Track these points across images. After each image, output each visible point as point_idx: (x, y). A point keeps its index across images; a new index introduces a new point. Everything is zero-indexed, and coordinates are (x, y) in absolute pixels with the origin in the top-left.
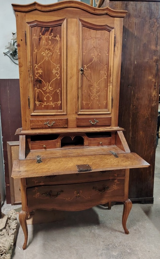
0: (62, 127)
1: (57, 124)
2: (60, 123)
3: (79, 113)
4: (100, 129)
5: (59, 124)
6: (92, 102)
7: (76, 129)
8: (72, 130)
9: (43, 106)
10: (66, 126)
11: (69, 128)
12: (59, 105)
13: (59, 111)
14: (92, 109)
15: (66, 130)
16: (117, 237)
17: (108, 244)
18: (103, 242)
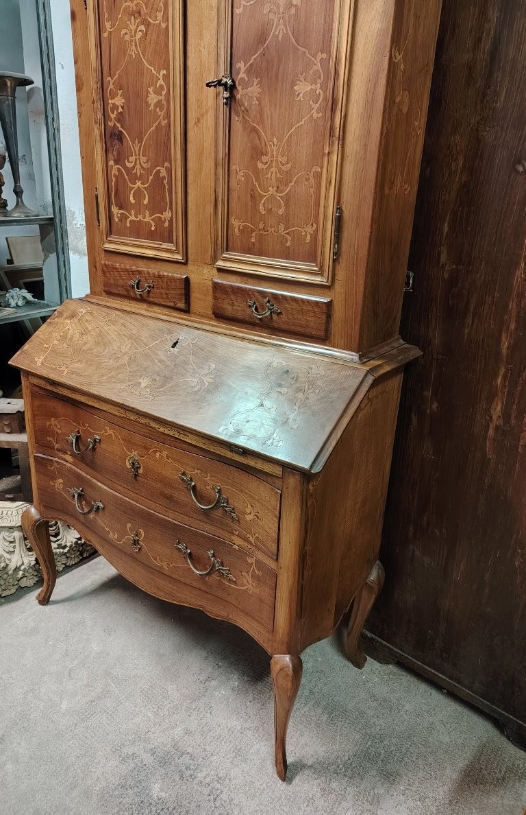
0: (172, 304)
1: (162, 291)
3: (220, 263)
6: (261, 226)
7: (209, 324)
9: (128, 225)
10: (181, 305)
11: (191, 312)
12: (166, 224)
13: (165, 245)
14: (261, 253)
15: (183, 319)
16: (239, 755)
17: (190, 750)
18: (187, 732)
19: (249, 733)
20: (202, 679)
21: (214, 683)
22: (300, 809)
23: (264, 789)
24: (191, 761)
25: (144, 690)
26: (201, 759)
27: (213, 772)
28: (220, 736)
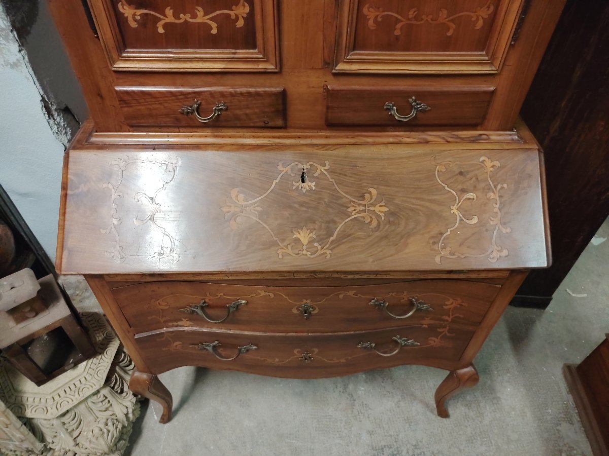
0: (262, 124)
1: (238, 112)
2: (248, 111)
3: (341, 67)
4: (430, 138)
5: (246, 114)
6: (411, 14)
7: (321, 137)
8: (306, 137)
9: (161, 30)
10: (280, 123)
11: (291, 127)
12: (240, 23)
13: (242, 53)
14: (407, 48)
15: (279, 137)
16: (411, 422)
17: (383, 443)
18: (371, 433)
19: (402, 404)
20: (342, 390)
21: (351, 387)
22: (467, 427)
23: (441, 432)
24: (391, 450)
25: (316, 428)
26: (395, 444)
27: (409, 446)
28: (390, 419)
